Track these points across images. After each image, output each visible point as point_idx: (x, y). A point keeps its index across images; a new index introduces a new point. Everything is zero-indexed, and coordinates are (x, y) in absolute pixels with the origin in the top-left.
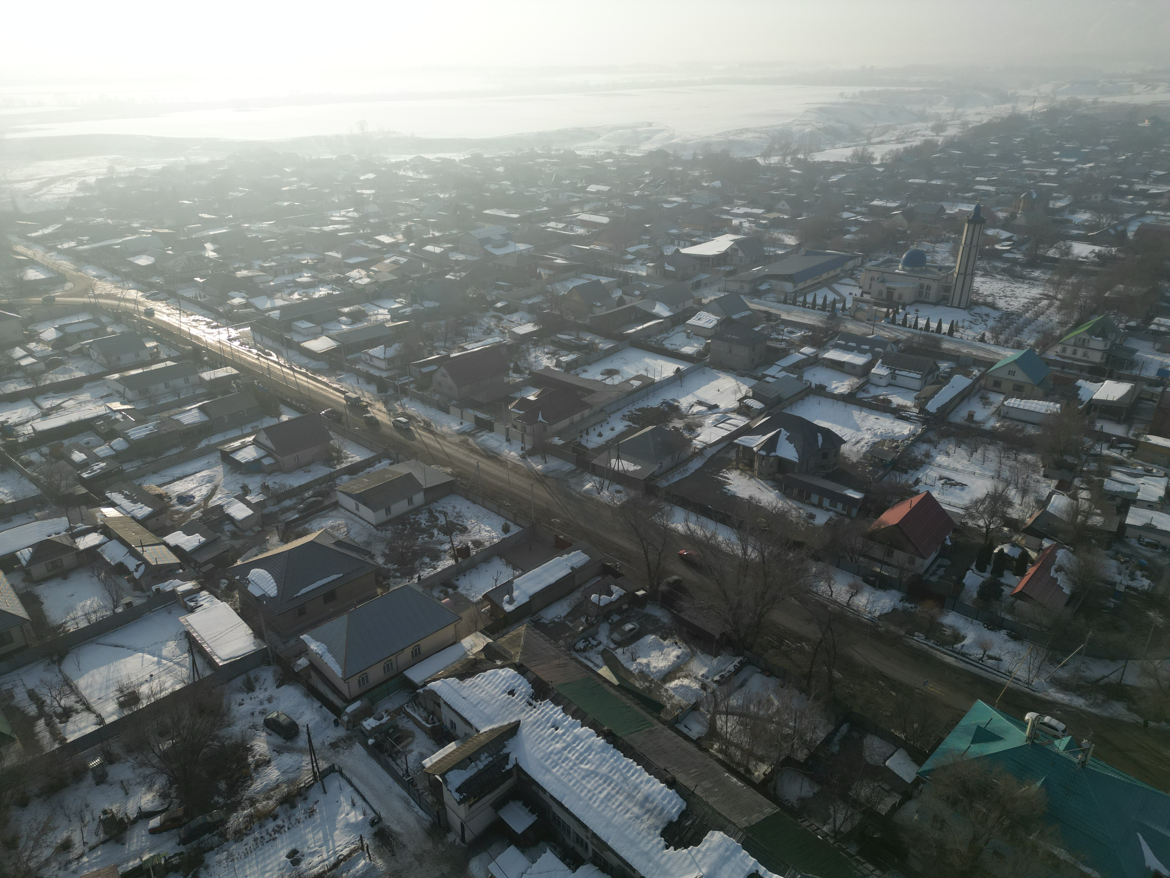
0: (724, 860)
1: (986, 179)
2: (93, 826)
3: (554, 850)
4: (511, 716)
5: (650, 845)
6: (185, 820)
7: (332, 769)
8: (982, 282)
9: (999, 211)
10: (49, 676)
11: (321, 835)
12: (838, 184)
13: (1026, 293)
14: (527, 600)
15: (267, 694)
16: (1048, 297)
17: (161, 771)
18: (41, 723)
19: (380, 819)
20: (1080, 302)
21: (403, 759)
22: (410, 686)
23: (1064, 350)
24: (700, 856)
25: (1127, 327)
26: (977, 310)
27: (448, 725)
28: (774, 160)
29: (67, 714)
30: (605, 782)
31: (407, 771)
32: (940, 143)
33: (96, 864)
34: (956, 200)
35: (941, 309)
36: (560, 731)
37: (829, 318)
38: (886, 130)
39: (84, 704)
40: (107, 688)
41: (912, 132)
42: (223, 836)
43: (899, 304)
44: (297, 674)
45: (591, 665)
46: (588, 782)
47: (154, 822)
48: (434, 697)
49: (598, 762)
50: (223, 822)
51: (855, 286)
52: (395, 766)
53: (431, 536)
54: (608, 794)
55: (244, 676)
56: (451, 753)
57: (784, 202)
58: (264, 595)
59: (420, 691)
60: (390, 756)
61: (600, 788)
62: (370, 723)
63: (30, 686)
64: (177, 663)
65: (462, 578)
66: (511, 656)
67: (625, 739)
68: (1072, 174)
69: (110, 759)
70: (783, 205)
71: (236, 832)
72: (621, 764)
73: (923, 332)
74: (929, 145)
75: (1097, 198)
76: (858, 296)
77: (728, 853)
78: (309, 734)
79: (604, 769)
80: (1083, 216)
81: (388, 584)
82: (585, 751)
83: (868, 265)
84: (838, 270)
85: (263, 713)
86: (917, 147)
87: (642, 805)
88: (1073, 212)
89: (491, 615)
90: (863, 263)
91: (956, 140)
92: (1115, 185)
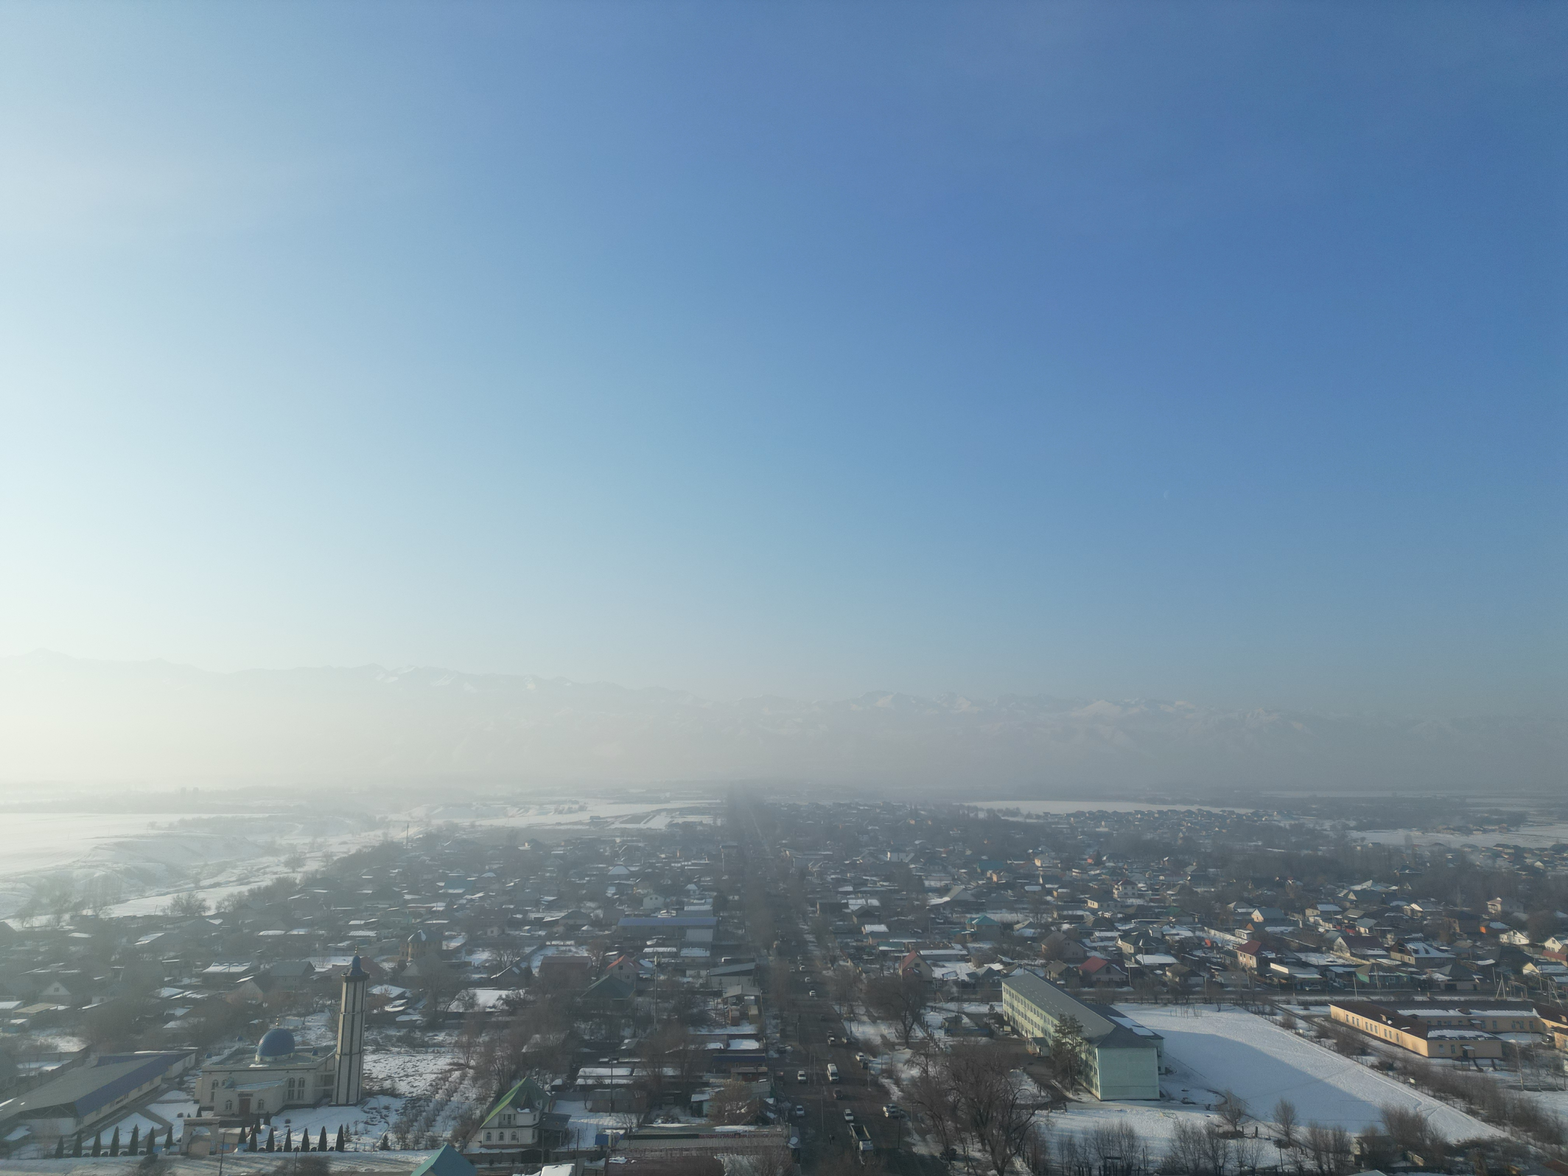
1: (363, 922)
8: (375, 1062)
9: (384, 961)
12: (151, 947)
13: (432, 1067)
16: (459, 1066)
20: (497, 1066)
23: (489, 1137)
25: (554, 1088)
26: (373, 1103)
28: (39, 921)
32: (298, 881)
34: (327, 953)
35: (322, 1112)
37: (143, 1165)
38: (221, 868)
41: (259, 870)
43: (259, 1116)
51: (186, 1101)
57: (57, 985)
68: (462, 907)
70: (57, 990)
73: (300, 1154)
74: (284, 885)
75: (495, 932)
76: (194, 1116)
80: (482, 956)
83: (207, 1064)
84: (157, 1081)
86: (267, 888)
88: (471, 952)
90: (198, 1062)
91: (318, 876)
92: (510, 916)
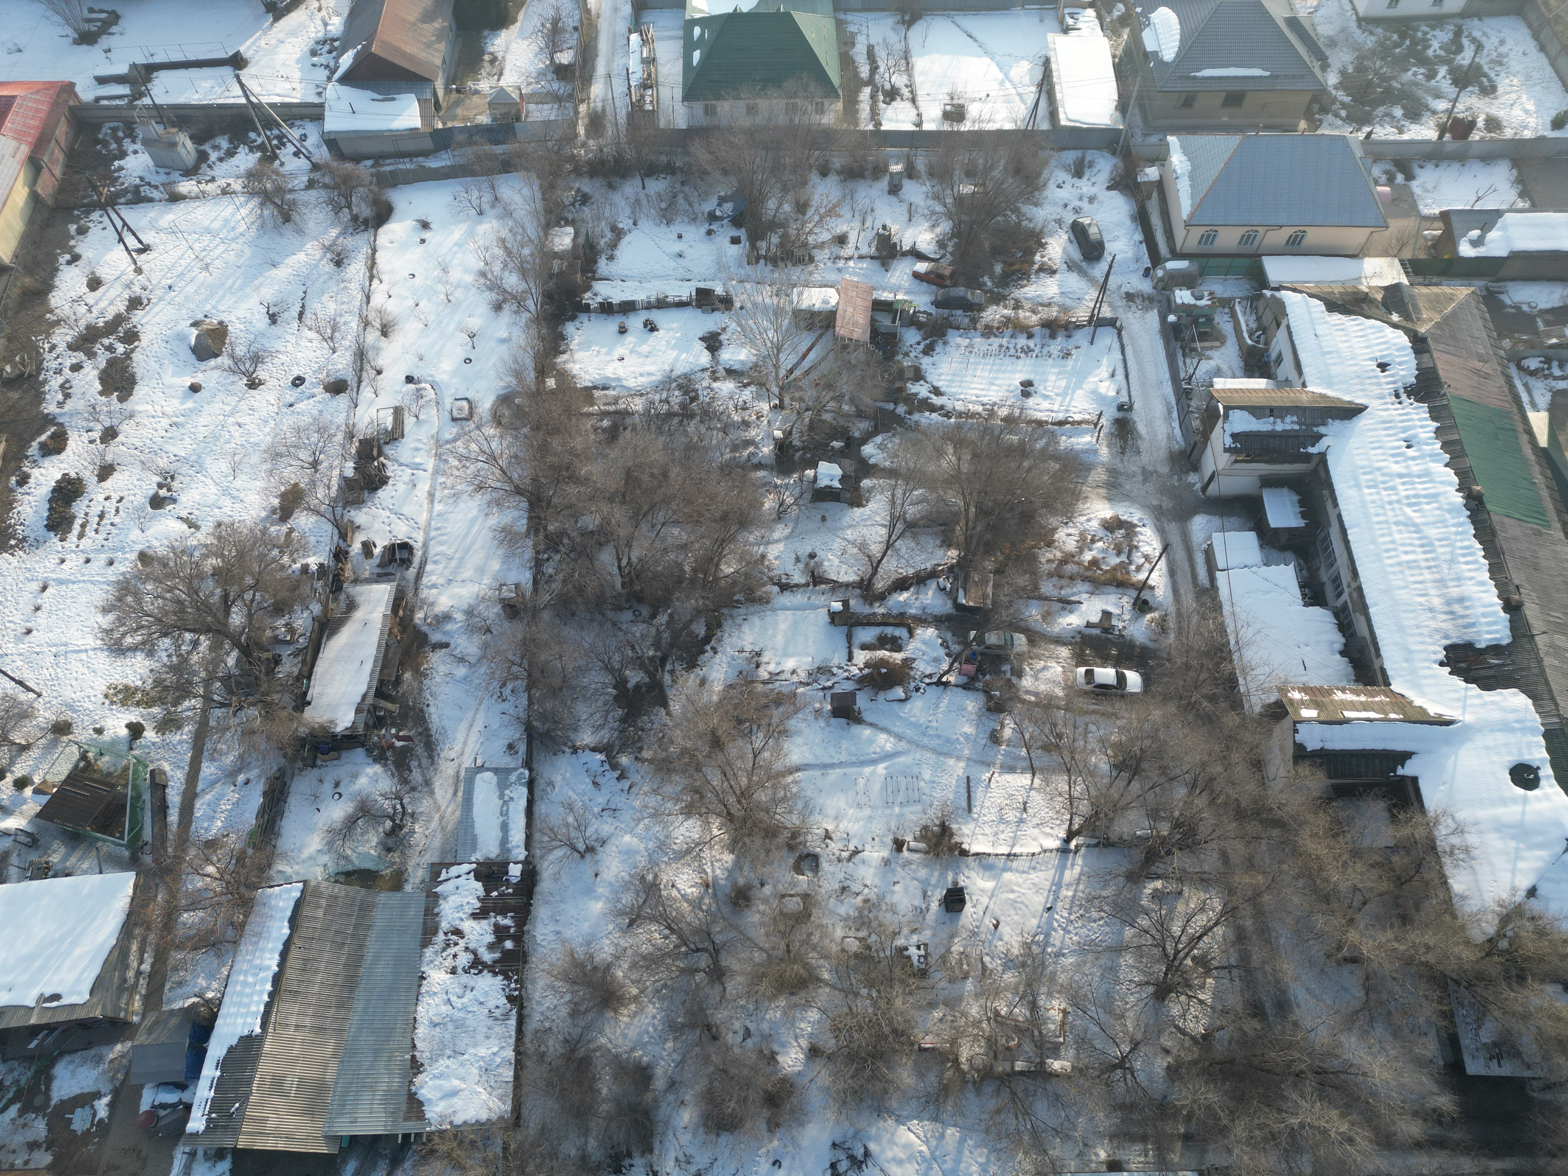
0: (1505, 727)
2: (870, 235)
3: (1299, 570)
4: (1360, 394)
5: (1421, 647)
6: (948, 282)
7: (1111, 323)
10: (893, 38)
11: (1063, 383)
14: (1504, 254)
15: (1092, 191)
17: (949, 216)
18: (867, 91)
19: (1131, 408)
21: (1195, 361)
22: (1259, 279)
24: (1477, 701)
27: (1274, 356)
29: (892, 94)
30: (1422, 546)
31: (1191, 377)
33: (858, 274)
36: (1411, 452)
39: (912, 92)
40: (940, 85)
42: (974, 321)
44: (1138, 185)
45: (1525, 398)
46: (1400, 532)
47: (922, 267)
48: (1280, 311)
49: (1431, 519)
50: (980, 308)
52: (1181, 364)
53: (1431, 75)
54: (1415, 561)
55: (1078, 153)
56: (1255, 390)
58: (1155, 53)
59: (1268, 293)
60: (1183, 348)
61: (1409, 549)
62: (1183, 296)
63: (873, 41)
64: (1020, 95)
65: (1430, 167)
66: (1419, 319)
67: (1494, 518)
69: (911, 172)
71: (987, 327)
72: (1462, 541)
77: (1517, 725)
78: (1111, 267)
79: (1433, 532)
81: (1321, 121)
82: (1425, 496)
85: (1077, 211)
87: (1449, 603)
89: (1434, 246)
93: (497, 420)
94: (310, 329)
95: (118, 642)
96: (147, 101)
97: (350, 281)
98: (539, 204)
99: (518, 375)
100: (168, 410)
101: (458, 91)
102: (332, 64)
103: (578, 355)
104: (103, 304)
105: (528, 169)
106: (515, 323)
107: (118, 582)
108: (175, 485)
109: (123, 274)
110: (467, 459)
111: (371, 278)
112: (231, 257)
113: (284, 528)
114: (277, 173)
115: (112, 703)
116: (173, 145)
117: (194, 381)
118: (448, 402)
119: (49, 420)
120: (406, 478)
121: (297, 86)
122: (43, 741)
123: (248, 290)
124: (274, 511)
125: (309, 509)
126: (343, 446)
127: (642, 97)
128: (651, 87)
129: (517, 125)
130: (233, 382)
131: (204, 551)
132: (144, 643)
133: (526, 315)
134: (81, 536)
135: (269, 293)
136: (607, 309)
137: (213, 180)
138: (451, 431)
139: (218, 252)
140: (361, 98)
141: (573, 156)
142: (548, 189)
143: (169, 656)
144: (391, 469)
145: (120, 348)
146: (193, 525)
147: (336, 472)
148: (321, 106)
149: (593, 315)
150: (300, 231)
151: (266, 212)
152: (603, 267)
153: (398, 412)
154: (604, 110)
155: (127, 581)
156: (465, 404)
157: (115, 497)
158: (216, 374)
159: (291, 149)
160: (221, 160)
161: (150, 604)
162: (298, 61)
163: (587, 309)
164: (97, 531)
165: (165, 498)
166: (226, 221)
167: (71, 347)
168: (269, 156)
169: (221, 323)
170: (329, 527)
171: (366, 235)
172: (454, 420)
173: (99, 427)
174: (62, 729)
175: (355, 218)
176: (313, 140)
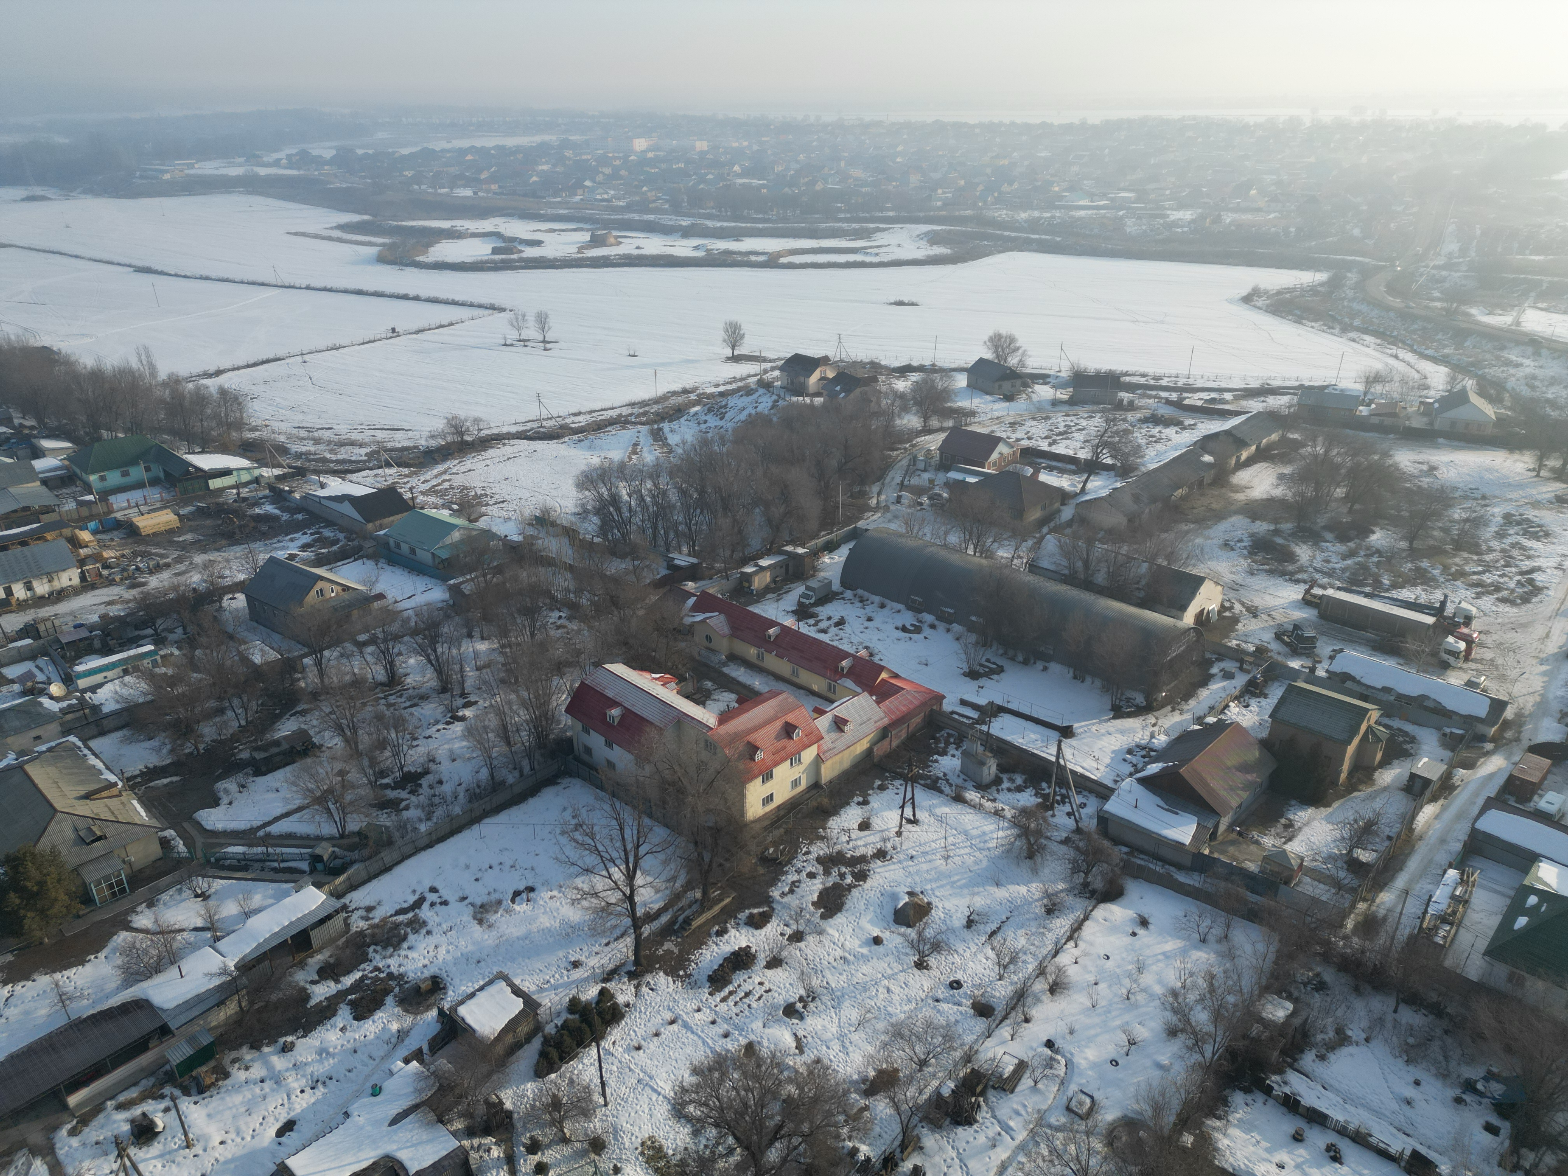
93: (1110, 1138)
94: (993, 949)
95: (684, 1104)
96: (984, 728)
97: (1050, 930)
98: (1268, 965)
99: (1158, 1109)
100: (848, 945)
101: (1240, 834)
102: (1140, 766)
103: (1233, 1131)
104: (860, 843)
105: (1273, 929)
106: (1181, 1057)
107: (719, 1055)
108: (812, 1006)
109: (887, 830)
110: (1059, 1156)
111: (1070, 938)
112: (970, 860)
113: (863, 1102)
114: (1045, 820)
115: (642, 1154)
116: (982, 764)
117: (880, 934)
118: (1073, 1088)
119: (768, 901)
120: (991, 1134)
121: (1102, 768)
122: (578, 1145)
123: (966, 891)
124: (864, 1080)
125: (892, 1100)
126: (956, 1065)
127: (1436, 928)
128: (1451, 924)
129: (1282, 887)
130: (907, 954)
131: (792, 1075)
132: (699, 1120)
133: (1197, 1057)
134: (724, 1000)
135: (979, 902)
136: (1291, 1104)
137: (994, 800)
138: (1058, 1118)
139: (962, 852)
140: (1149, 800)
141: (1329, 942)
142: (1284, 957)
143: (706, 1146)
144: (984, 1115)
145: (849, 880)
146: (800, 1047)
147: (935, 1083)
148: (1112, 790)
149: (1271, 1102)
150: (1035, 871)
151: (1018, 843)
152: (1308, 1059)
153: (1021, 1066)
154: (1385, 919)
155: (725, 1059)
156: (1088, 1101)
157: (767, 986)
158: (899, 940)
159: (1067, 808)
160: (1009, 790)
161: (726, 1091)
162: (1114, 752)
163: (1268, 1091)
164: (736, 1004)
165: (797, 1011)
166: (984, 833)
167: (819, 860)
168: (1047, 805)
169: (929, 904)
170: (897, 1129)
171: (1087, 902)
172: (1068, 1109)
173: (794, 927)
174: (597, 1145)
175: (1086, 885)
176: (1090, 809)
